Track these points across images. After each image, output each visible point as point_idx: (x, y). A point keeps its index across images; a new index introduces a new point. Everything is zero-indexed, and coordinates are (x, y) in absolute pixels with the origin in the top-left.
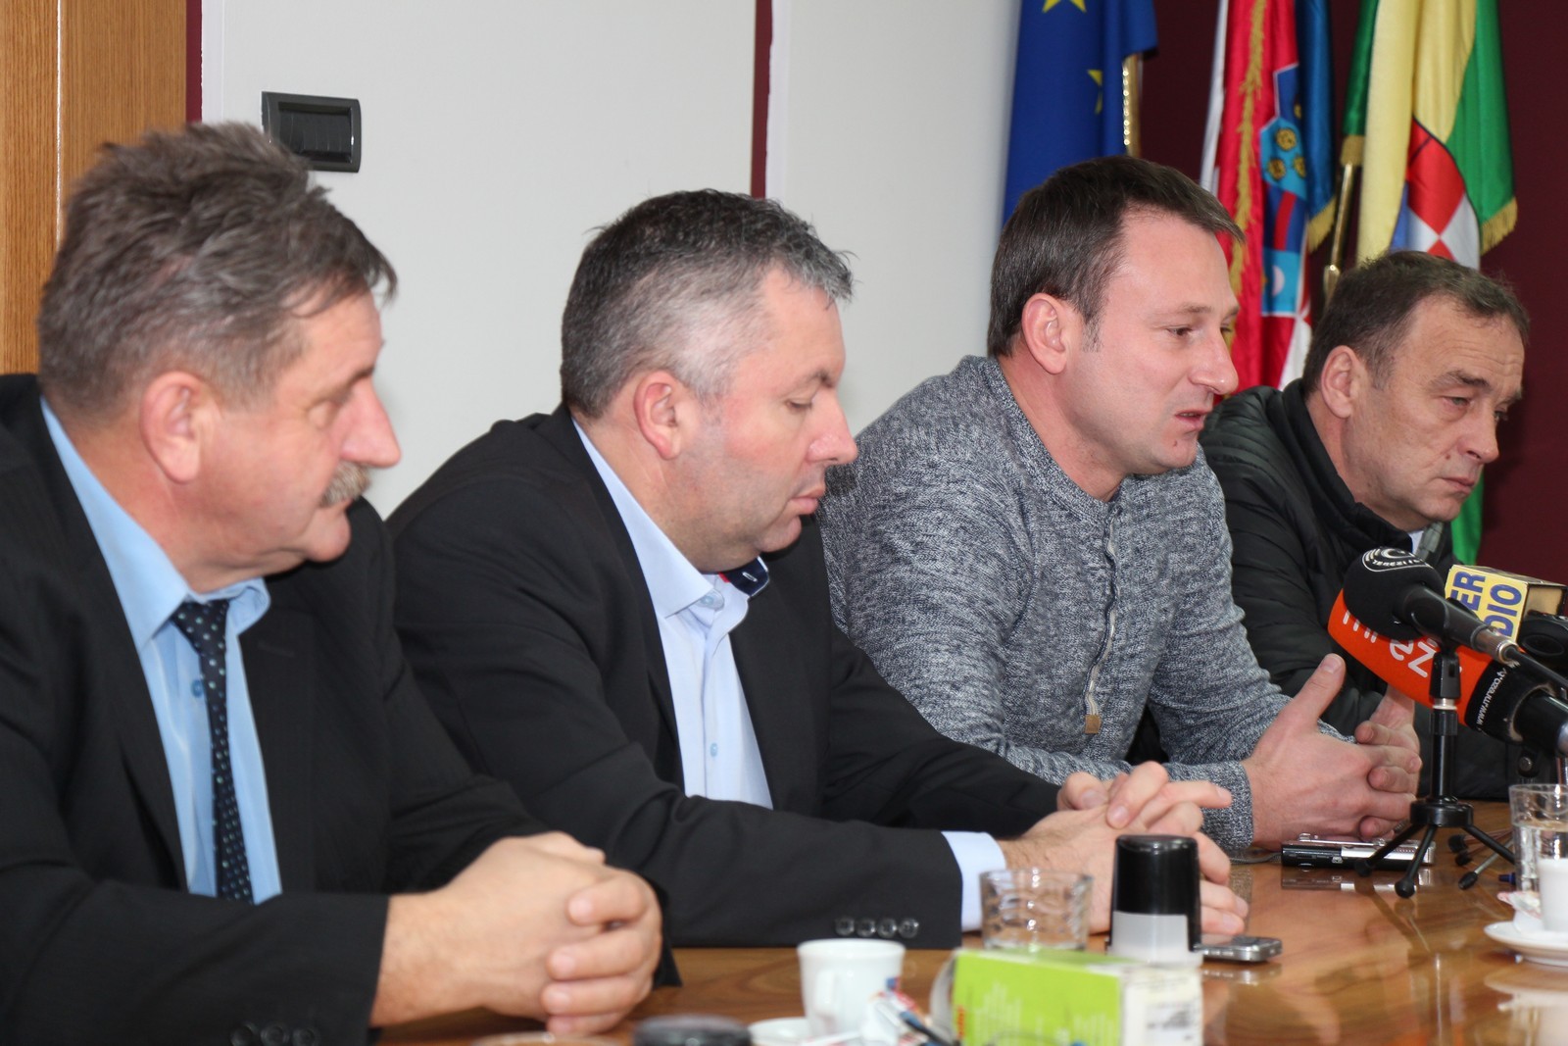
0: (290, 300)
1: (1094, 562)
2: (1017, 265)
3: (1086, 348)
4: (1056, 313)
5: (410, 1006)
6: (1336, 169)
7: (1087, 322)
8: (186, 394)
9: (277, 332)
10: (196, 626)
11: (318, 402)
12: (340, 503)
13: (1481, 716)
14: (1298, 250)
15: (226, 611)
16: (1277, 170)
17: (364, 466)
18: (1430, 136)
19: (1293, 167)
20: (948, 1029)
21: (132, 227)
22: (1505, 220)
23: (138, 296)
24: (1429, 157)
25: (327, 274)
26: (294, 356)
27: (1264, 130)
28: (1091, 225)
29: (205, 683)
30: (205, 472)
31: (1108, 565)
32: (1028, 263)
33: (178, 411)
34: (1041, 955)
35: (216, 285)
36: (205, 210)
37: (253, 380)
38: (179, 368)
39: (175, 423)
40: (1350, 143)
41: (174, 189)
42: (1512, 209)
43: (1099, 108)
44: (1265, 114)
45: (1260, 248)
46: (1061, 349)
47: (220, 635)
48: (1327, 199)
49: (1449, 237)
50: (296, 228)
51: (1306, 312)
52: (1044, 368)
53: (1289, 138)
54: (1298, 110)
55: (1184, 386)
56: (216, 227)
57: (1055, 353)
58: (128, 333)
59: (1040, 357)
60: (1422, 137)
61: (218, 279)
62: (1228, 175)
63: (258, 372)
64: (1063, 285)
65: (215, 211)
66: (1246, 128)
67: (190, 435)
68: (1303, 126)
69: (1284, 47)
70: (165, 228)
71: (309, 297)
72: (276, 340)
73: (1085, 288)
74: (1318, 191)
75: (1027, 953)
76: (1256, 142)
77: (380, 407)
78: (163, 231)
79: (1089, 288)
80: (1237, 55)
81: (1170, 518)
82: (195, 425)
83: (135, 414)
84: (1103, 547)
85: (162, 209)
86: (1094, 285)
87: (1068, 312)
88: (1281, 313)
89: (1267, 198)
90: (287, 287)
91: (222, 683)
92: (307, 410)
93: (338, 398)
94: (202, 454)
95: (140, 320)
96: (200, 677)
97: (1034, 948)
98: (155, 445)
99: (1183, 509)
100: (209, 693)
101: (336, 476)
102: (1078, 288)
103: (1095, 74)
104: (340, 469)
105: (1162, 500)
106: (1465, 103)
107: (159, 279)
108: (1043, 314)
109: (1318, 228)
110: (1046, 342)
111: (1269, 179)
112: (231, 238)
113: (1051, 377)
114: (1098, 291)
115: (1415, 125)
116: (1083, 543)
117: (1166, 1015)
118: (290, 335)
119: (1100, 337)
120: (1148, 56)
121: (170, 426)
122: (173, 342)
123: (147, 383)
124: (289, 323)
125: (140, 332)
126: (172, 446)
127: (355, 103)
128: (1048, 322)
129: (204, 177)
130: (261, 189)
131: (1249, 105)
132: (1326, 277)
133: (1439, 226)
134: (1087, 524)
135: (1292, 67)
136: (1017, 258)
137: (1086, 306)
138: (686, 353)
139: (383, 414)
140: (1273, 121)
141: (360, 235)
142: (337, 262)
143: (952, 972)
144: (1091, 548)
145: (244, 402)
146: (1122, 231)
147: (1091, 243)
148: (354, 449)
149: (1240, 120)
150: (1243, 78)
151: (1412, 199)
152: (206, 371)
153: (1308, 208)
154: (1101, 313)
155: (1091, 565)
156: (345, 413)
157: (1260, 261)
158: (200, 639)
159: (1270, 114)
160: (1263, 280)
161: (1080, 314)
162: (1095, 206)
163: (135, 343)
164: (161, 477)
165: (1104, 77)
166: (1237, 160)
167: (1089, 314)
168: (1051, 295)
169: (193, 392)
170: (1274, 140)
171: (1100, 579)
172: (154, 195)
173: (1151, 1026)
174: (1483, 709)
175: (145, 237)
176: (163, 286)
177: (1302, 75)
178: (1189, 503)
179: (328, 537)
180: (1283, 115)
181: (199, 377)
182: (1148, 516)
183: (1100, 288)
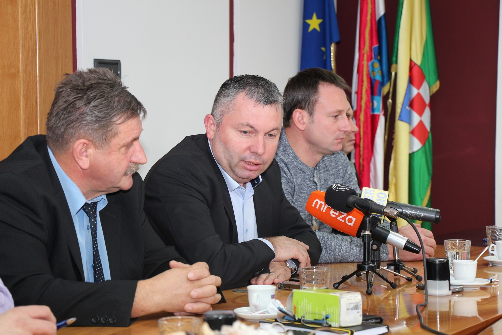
0: (115, 119)
1: (311, 184)
2: (290, 100)
3: (310, 123)
4: (302, 114)
5: (143, 311)
6: (390, 73)
7: (310, 116)
8: (85, 145)
9: (111, 128)
10: (88, 210)
11: (122, 147)
12: (130, 174)
14: (380, 95)
15: (97, 205)
16: (374, 74)
17: (137, 164)
18: (415, 64)
19: (378, 73)
20: (292, 313)
21: (71, 99)
22: (436, 86)
23: (72, 118)
24: (415, 70)
25: (125, 112)
26: (116, 134)
27: (370, 63)
28: (310, 89)
29: (91, 225)
30: (91, 166)
31: (315, 185)
32: (293, 100)
33: (83, 150)
34: (316, 290)
35: (94, 115)
36: (91, 94)
37: (104, 141)
38: (83, 138)
39: (83, 153)
40: (393, 66)
41: (83, 88)
42: (438, 83)
43: (324, 58)
44: (370, 58)
45: (370, 96)
46: (304, 124)
47: (95, 212)
48: (387, 81)
49: (421, 91)
50: (117, 99)
51: (383, 113)
52: (299, 129)
53: (377, 65)
54: (379, 57)
55: (338, 133)
56: (94, 98)
57: (302, 125)
58: (69, 128)
59: (298, 126)
60: (413, 64)
61: (95, 114)
62: (361, 76)
63: (105, 139)
64: (303, 106)
65: (94, 94)
66: (365, 63)
67: (87, 156)
68: (380, 62)
69: (375, 40)
70: (80, 98)
71: (120, 119)
72: (111, 130)
73: (310, 107)
74: (385, 79)
75: (312, 290)
76: (368, 66)
77: (141, 147)
78: (79, 100)
79: (311, 107)
80: (362, 43)
81: (334, 170)
82: (88, 154)
83: (71, 150)
84: (313, 180)
85: (79, 93)
86: (312, 106)
87: (305, 113)
88: (376, 113)
89: (372, 82)
90: (114, 115)
91: (95, 226)
92: (120, 149)
93: (128, 146)
94: (90, 162)
95: (73, 124)
96: (89, 224)
97: (315, 289)
98: (76, 159)
99: (338, 167)
100: (91, 228)
101: (128, 167)
102: (308, 107)
103: (323, 49)
104: (130, 165)
105: (331, 166)
106: (424, 55)
107: (78, 113)
108: (297, 114)
109: (385, 89)
110: (299, 122)
111: (372, 76)
112: (98, 102)
113: (301, 131)
114: (313, 107)
115: (411, 61)
116: (307, 179)
117: (352, 306)
118: (115, 129)
119: (315, 120)
120: (337, 44)
121: (81, 154)
122: (82, 131)
123: (75, 142)
124: (114, 126)
125: (72, 127)
126: (81, 159)
127: (119, 61)
128: (299, 117)
129: (91, 84)
130: (107, 88)
131: (365, 57)
132: (388, 103)
133: (418, 88)
134: (308, 174)
135: (377, 45)
136: (290, 98)
137: (310, 112)
139: (142, 149)
140: (373, 60)
141: (136, 99)
142: (128, 109)
143: (292, 296)
144: (310, 180)
145: (102, 147)
146: (319, 91)
147: (311, 94)
148: (134, 159)
149: (363, 60)
150: (364, 49)
151: (411, 81)
152: (91, 139)
153: (383, 84)
154: (314, 114)
155: (310, 185)
156: (131, 149)
157: (370, 99)
158: (89, 214)
159: (371, 59)
160: (371, 104)
161: (308, 114)
162: (311, 84)
163: (71, 131)
164: (79, 168)
165: (326, 49)
166: (363, 72)
167: (311, 114)
168: (300, 109)
169: (87, 145)
170: (373, 65)
171: (313, 189)
172: (77, 89)
173: (348, 309)
175: (75, 101)
176: (79, 115)
177: (380, 48)
178: (339, 165)
179: (126, 183)
180: (375, 59)
181: (89, 140)
182: (327, 170)
183: (314, 106)
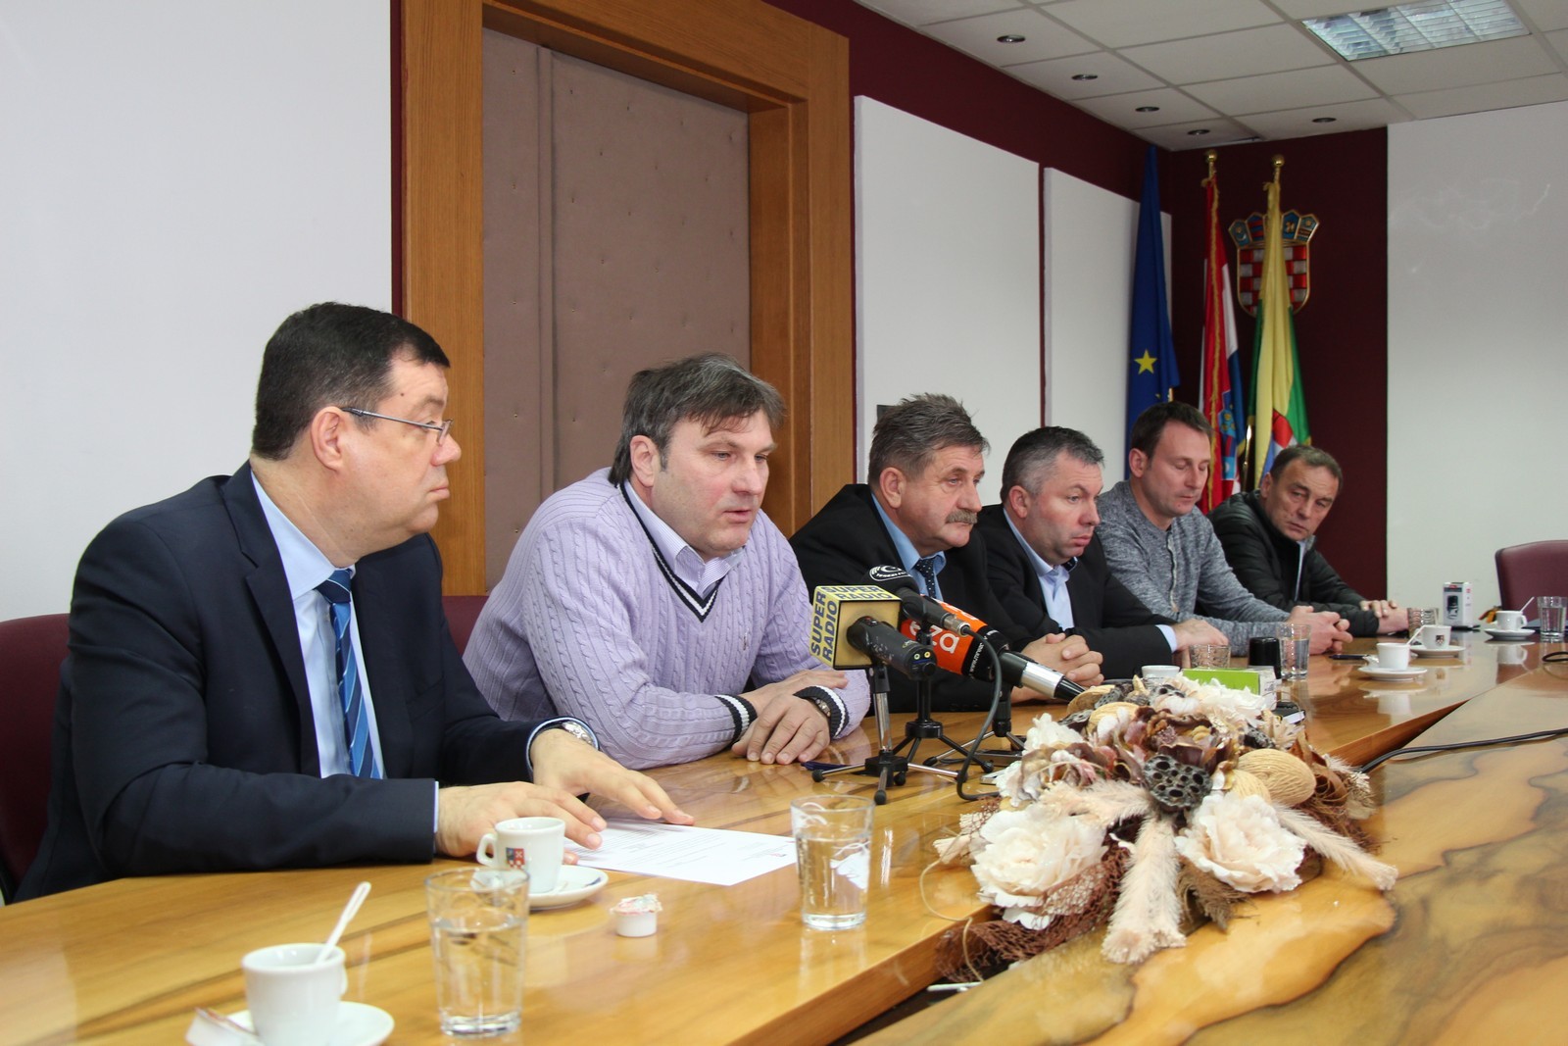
7: (1148, 460)
13: (973, 666)
14: (1233, 457)
16: (1225, 427)
18: (1281, 415)
19: (1229, 424)
24: (1280, 421)
27: (1219, 414)
40: (1250, 418)
44: (1219, 408)
45: (1221, 456)
48: (1243, 438)
51: (1238, 478)
53: (1229, 417)
54: (1231, 407)
60: (1278, 415)
66: (1213, 413)
68: (1234, 412)
69: (1226, 384)
74: (1240, 435)
76: (1217, 419)
80: (1209, 388)
88: (1229, 479)
89: (1222, 438)
103: (1158, 395)
106: (1292, 405)
109: (1240, 449)
111: (1222, 431)
115: (1274, 411)
120: (1176, 386)
131: (1214, 405)
132: (1245, 466)
135: (1228, 391)
137: (1149, 453)
138: (1026, 479)
140: (1223, 410)
149: (1210, 410)
150: (1211, 395)
151: (1275, 436)
153: (1237, 442)
154: (1154, 456)
157: (1221, 461)
159: (1221, 408)
160: (1222, 468)
165: (1161, 396)
170: (1223, 417)
174: (974, 662)
177: (1232, 394)
180: (1226, 408)
